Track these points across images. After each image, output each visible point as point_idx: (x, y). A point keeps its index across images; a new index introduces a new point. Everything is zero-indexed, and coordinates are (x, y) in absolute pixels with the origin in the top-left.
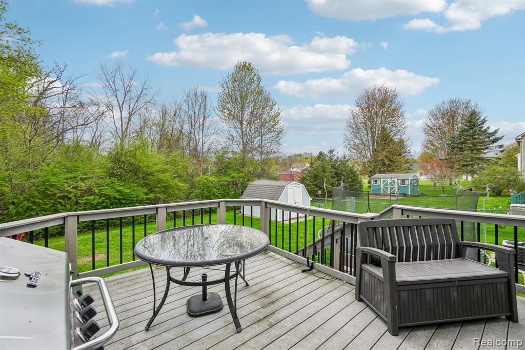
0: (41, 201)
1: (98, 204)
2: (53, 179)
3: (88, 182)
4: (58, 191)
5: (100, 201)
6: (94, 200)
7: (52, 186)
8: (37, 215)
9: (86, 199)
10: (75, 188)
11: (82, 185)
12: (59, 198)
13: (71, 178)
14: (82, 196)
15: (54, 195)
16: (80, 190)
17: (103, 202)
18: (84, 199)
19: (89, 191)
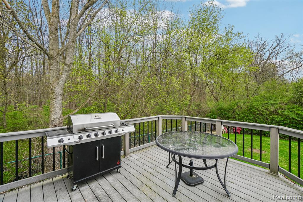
0: (248, 115)
1: (280, 121)
2: (255, 104)
3: (275, 106)
4: (257, 111)
5: (282, 119)
6: (277, 118)
7: (254, 107)
8: (247, 121)
9: (273, 117)
10: (267, 109)
11: (271, 108)
12: (258, 114)
13: (265, 104)
14: (271, 114)
15: (255, 112)
16: (269, 111)
17: (284, 120)
18: (271, 116)
19: (275, 112)
